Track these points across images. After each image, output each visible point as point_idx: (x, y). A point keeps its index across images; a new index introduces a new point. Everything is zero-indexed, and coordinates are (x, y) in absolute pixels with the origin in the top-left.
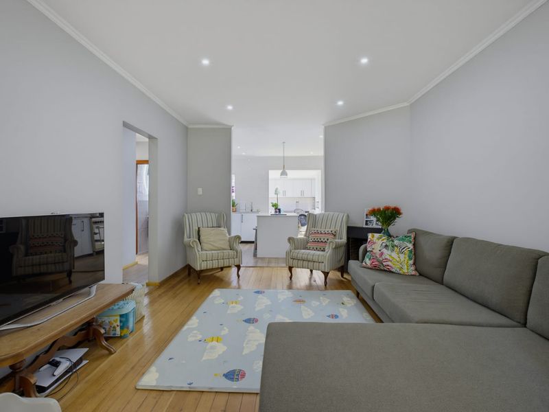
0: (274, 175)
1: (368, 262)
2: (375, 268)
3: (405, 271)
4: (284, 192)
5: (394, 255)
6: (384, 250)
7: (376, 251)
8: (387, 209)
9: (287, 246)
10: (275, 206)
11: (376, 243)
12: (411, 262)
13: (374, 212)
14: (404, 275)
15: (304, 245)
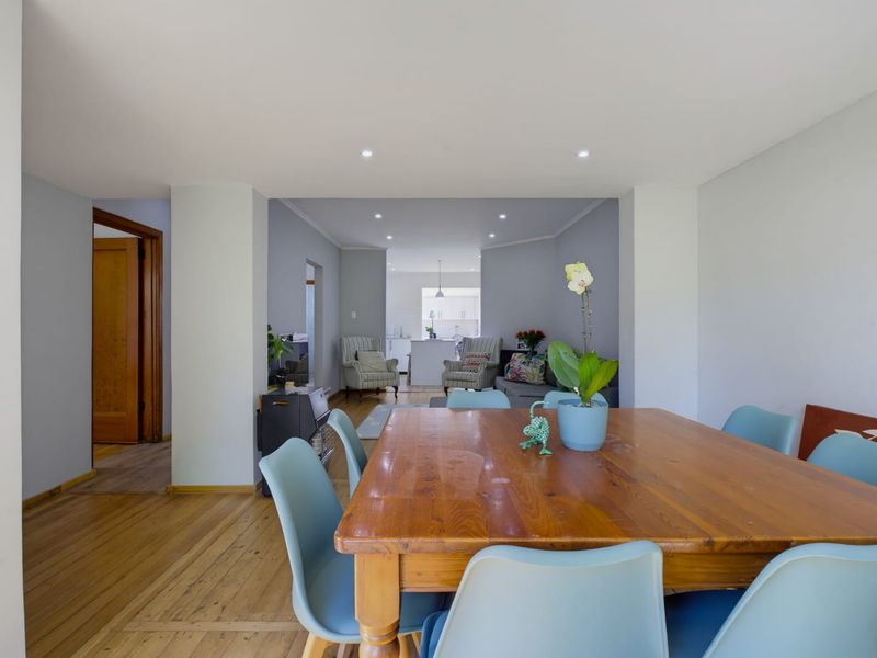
0: (428, 293)
1: (509, 375)
2: (513, 380)
3: (536, 380)
4: (440, 314)
5: (529, 369)
6: (522, 366)
7: (516, 367)
8: (532, 332)
9: (444, 368)
10: (430, 330)
11: (517, 361)
12: (542, 374)
13: (520, 336)
14: (534, 384)
15: (460, 366)
